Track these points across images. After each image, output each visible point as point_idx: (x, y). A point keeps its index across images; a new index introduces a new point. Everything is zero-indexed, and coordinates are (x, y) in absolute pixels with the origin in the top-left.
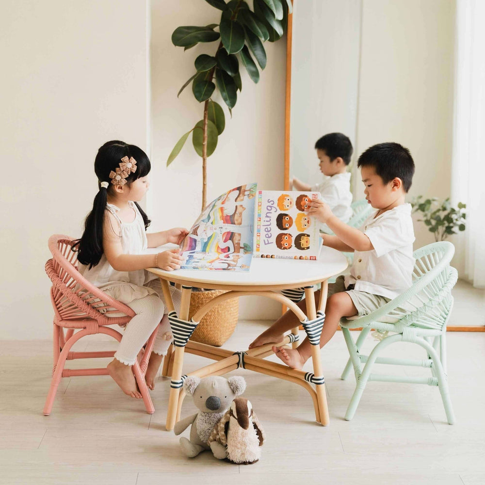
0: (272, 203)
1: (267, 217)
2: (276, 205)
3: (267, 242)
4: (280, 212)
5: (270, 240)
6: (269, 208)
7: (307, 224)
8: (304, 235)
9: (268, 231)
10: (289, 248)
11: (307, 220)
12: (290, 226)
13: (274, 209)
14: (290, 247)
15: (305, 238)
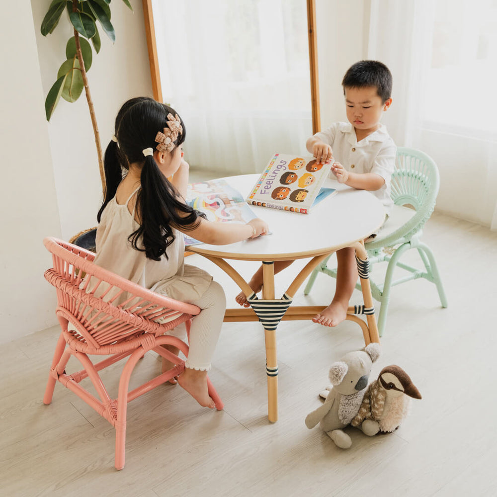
0: (284, 163)
1: (274, 173)
2: (287, 166)
3: (263, 192)
4: (288, 170)
5: (267, 191)
6: (279, 167)
7: (310, 182)
8: (302, 190)
9: (269, 184)
10: (283, 199)
11: (311, 180)
12: (293, 182)
13: (283, 168)
14: (285, 198)
15: (303, 193)
